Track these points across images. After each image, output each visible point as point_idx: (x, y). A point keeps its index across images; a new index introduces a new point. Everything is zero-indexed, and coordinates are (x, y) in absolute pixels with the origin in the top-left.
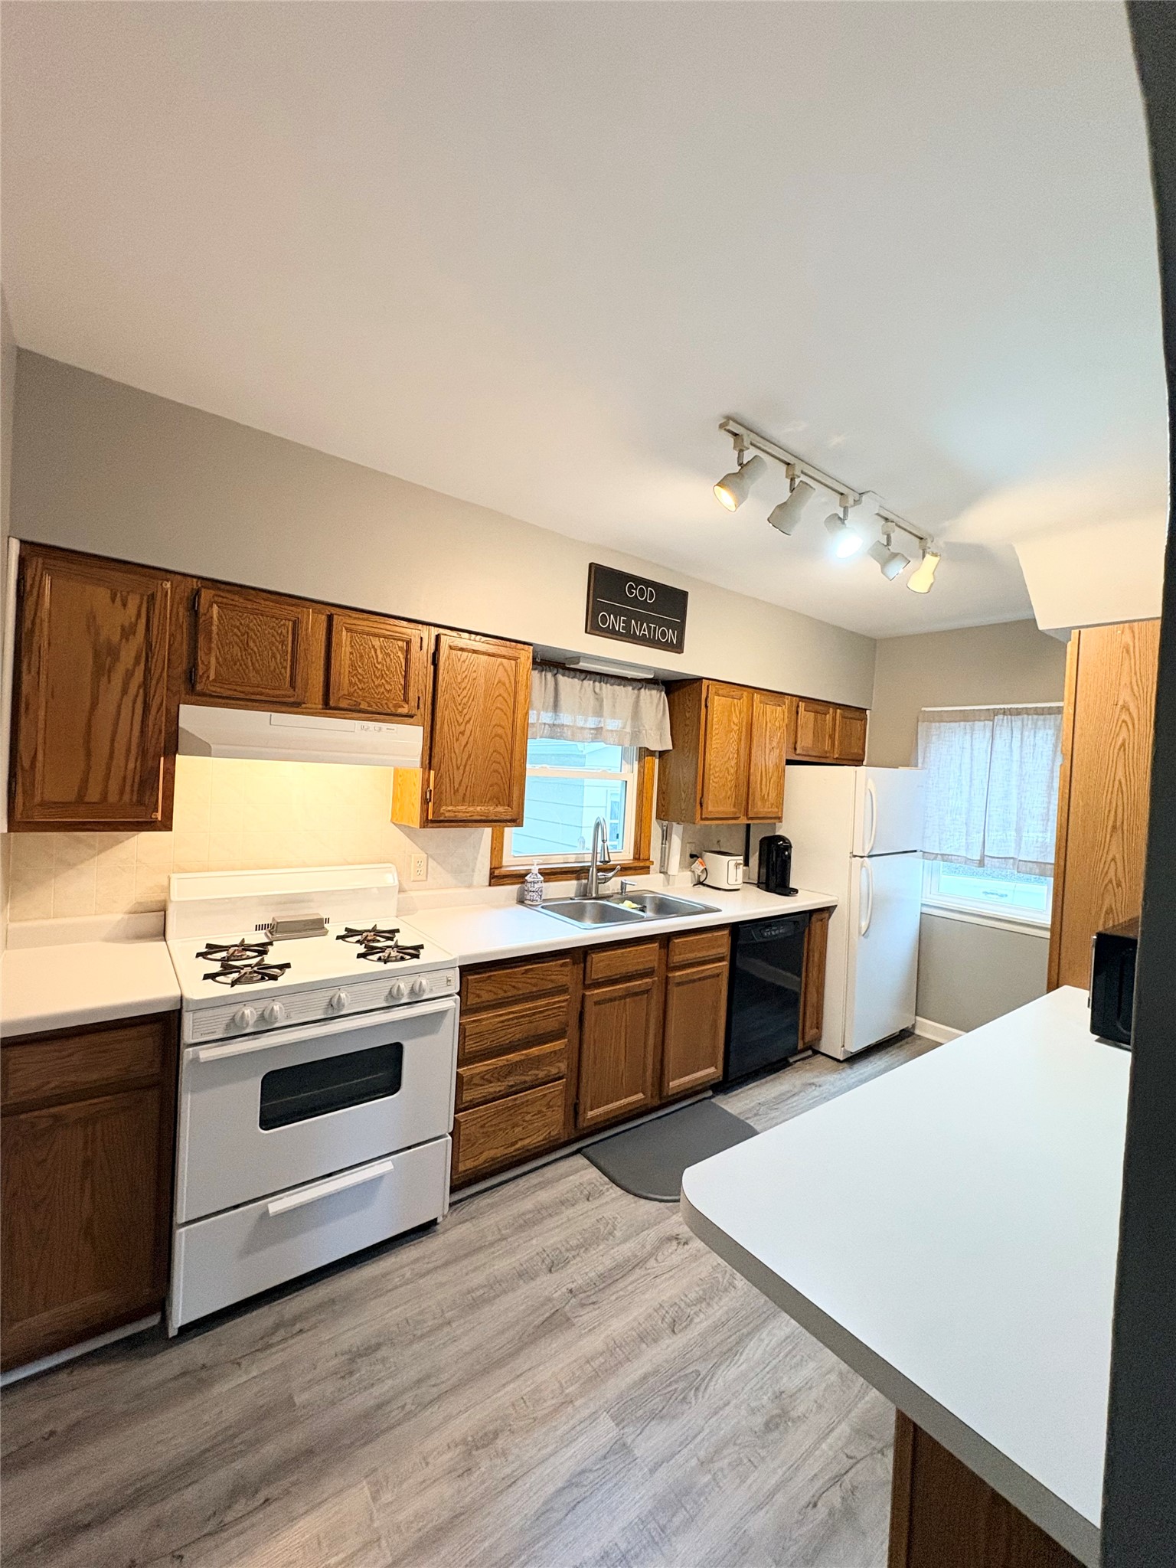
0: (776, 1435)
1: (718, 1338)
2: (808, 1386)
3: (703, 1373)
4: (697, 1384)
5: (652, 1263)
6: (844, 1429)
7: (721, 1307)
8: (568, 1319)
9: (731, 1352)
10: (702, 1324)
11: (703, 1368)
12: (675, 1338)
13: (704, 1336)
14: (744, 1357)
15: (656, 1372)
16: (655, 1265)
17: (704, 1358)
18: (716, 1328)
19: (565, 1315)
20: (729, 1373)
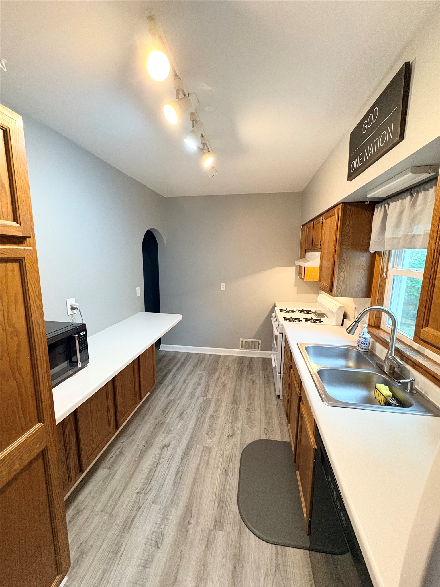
0: (181, 412)
1: (202, 420)
2: (178, 424)
3: (200, 413)
4: (200, 411)
5: (230, 425)
6: (167, 422)
7: (206, 426)
8: (233, 404)
9: (197, 420)
10: (207, 420)
11: (201, 414)
12: (211, 414)
13: (205, 419)
14: (194, 420)
15: (209, 407)
16: (229, 425)
17: (202, 416)
18: (204, 421)
19: (234, 404)
20: (195, 416)
